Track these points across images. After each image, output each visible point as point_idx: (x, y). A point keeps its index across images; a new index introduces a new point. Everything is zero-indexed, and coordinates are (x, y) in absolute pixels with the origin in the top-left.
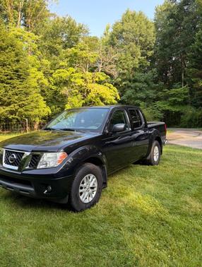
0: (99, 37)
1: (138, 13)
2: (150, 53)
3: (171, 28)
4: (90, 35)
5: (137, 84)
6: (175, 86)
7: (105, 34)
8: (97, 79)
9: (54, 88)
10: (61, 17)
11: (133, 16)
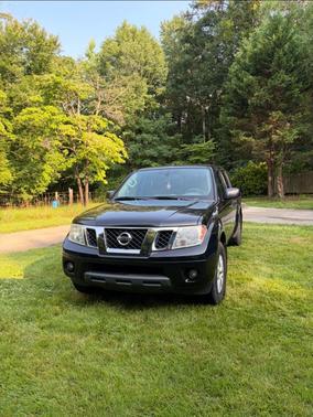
0: (75, 58)
1: (139, 28)
2: (160, 90)
3: (187, 56)
4: (62, 54)
5: (144, 135)
6: (196, 140)
7: (88, 55)
8: (95, 126)
9: (13, 137)
10: (20, 22)
11: (134, 32)
